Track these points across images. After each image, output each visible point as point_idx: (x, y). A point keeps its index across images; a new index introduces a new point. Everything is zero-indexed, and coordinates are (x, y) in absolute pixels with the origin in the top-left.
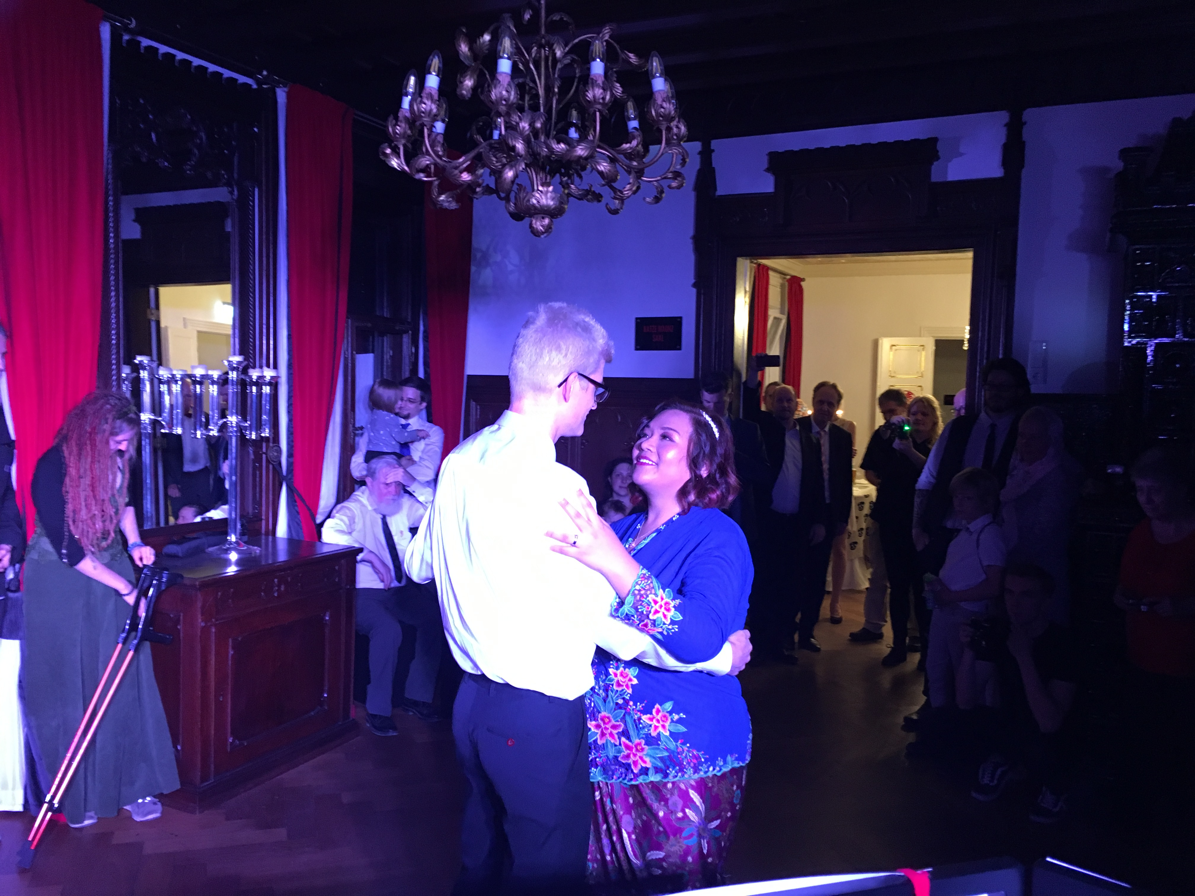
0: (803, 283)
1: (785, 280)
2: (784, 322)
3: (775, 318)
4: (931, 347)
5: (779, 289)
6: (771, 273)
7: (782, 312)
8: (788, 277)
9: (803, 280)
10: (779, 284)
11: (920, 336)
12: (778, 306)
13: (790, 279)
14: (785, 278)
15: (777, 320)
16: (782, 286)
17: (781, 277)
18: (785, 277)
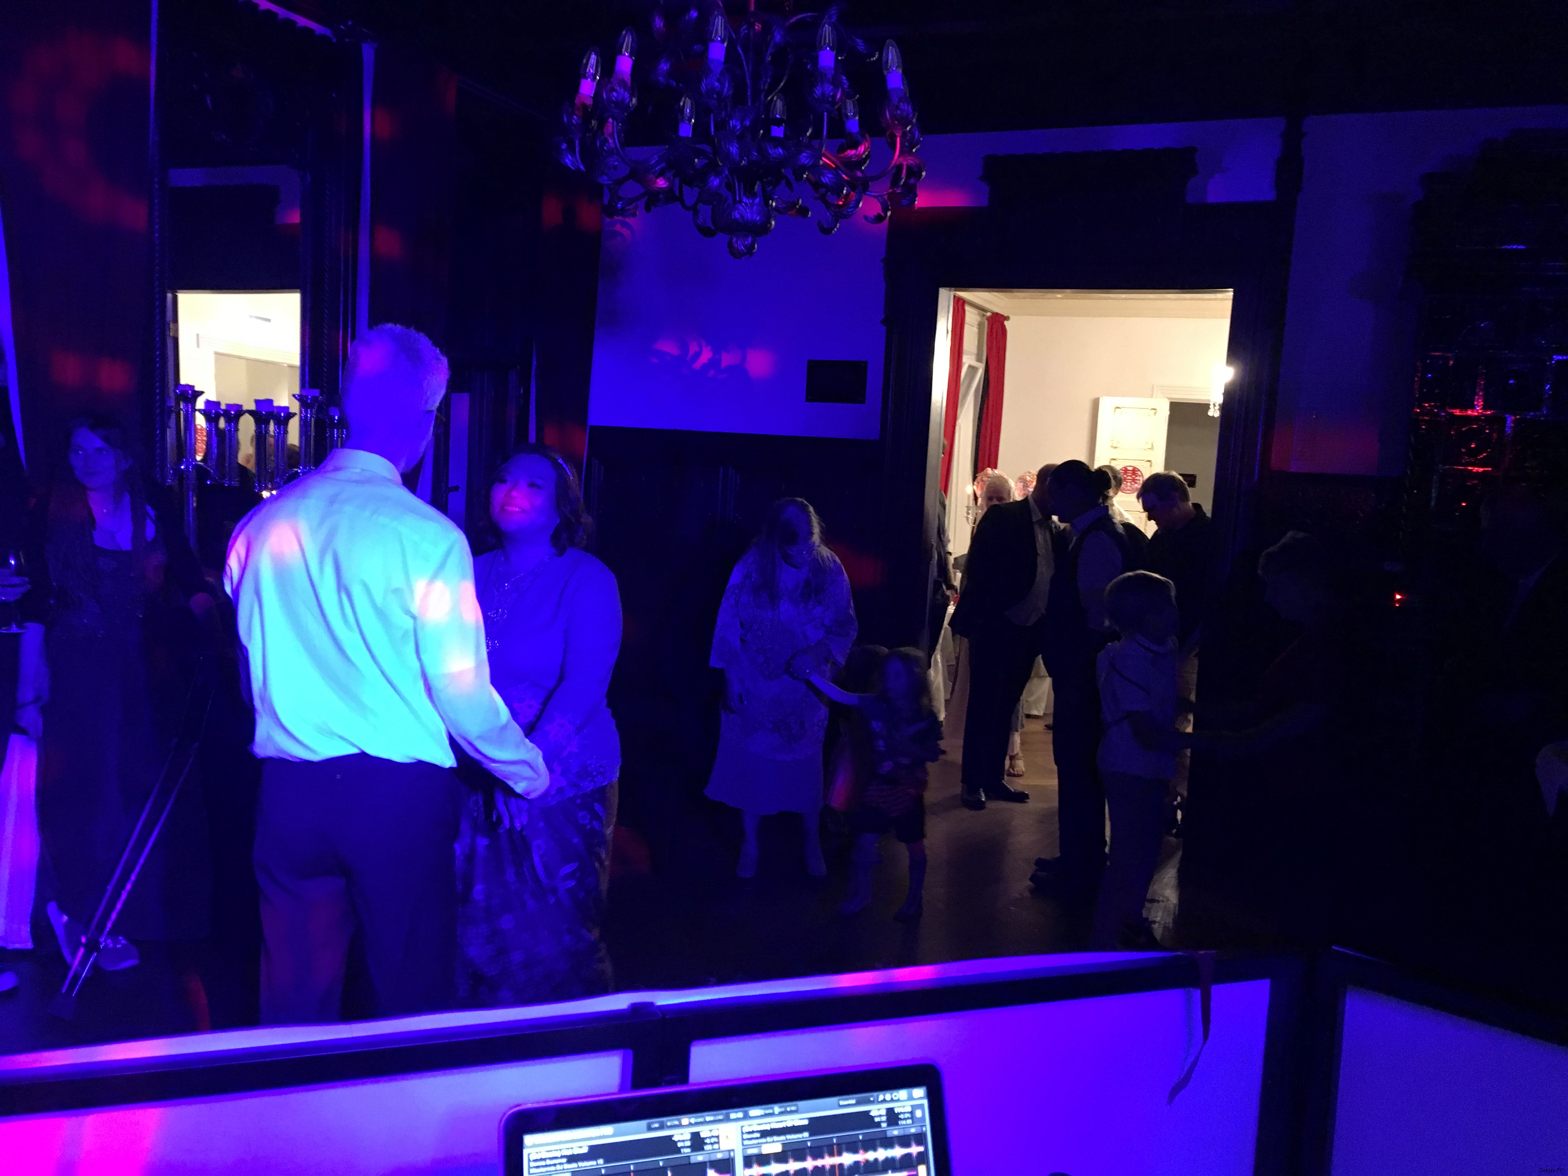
0: (1006, 323)
1: (985, 318)
2: (980, 373)
3: (970, 367)
4: (1165, 412)
5: (975, 330)
6: (968, 308)
7: (979, 360)
8: (989, 314)
9: (1007, 318)
10: (977, 323)
11: (1152, 397)
12: (974, 350)
13: (991, 317)
14: (984, 315)
15: (973, 369)
16: (980, 325)
17: (979, 314)
18: (985, 313)
